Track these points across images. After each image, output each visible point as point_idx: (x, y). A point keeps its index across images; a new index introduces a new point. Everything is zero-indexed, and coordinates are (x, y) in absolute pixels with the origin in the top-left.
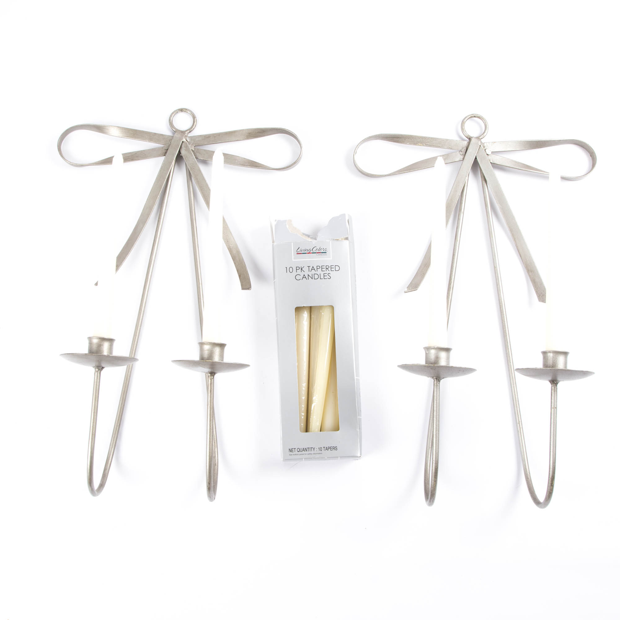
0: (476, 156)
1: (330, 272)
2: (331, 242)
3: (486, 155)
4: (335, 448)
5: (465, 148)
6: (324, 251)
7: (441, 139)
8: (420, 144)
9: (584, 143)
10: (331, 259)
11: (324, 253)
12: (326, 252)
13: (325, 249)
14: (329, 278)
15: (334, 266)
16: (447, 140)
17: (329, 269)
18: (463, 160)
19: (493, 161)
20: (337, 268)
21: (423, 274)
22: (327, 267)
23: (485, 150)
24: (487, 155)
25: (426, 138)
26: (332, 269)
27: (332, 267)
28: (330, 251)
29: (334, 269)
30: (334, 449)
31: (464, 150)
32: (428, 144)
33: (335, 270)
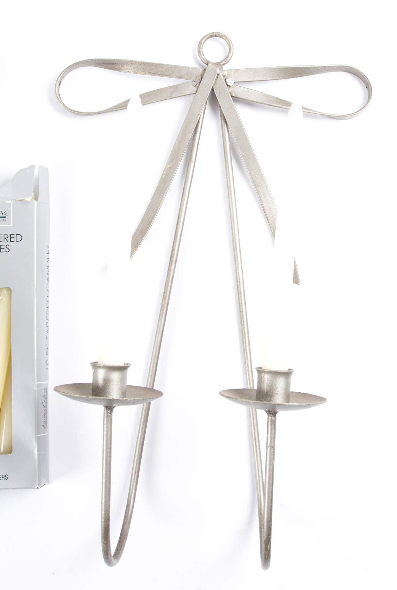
0: (213, 87)
1: (9, 243)
2: (12, 203)
3: (226, 86)
4: (5, 477)
5: (200, 77)
6: (3, 216)
7: (168, 65)
8: (141, 72)
9: (357, 70)
10: (12, 225)
11: (2, 219)
12: (5, 217)
13: (4, 213)
14: (8, 250)
15: (15, 235)
16: (176, 67)
17: (9, 239)
18: (196, 93)
19: (235, 94)
20: (19, 238)
21: (137, 243)
22: (6, 236)
23: (225, 80)
24: (228, 85)
25: (149, 65)
26: (12, 240)
27: (12, 236)
28: (11, 217)
29: (14, 239)
30: (3, 478)
31: (197, 80)
32: (152, 72)
33: (15, 241)
